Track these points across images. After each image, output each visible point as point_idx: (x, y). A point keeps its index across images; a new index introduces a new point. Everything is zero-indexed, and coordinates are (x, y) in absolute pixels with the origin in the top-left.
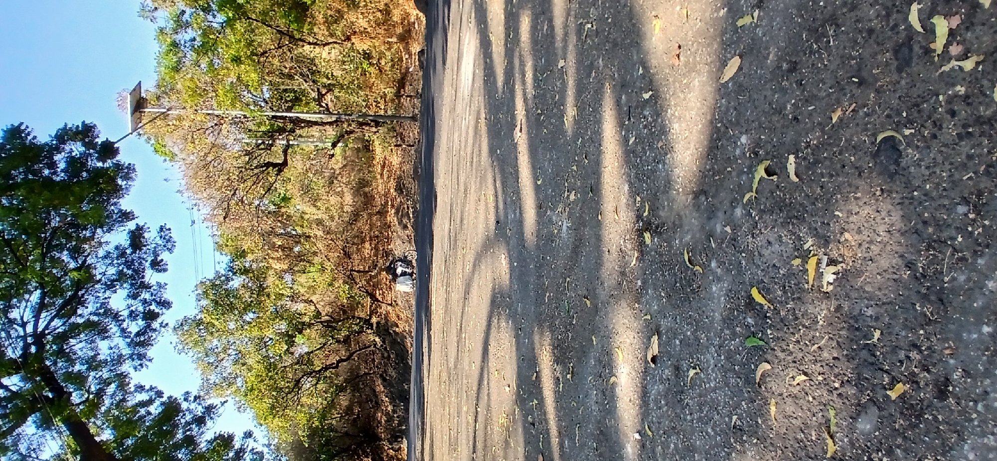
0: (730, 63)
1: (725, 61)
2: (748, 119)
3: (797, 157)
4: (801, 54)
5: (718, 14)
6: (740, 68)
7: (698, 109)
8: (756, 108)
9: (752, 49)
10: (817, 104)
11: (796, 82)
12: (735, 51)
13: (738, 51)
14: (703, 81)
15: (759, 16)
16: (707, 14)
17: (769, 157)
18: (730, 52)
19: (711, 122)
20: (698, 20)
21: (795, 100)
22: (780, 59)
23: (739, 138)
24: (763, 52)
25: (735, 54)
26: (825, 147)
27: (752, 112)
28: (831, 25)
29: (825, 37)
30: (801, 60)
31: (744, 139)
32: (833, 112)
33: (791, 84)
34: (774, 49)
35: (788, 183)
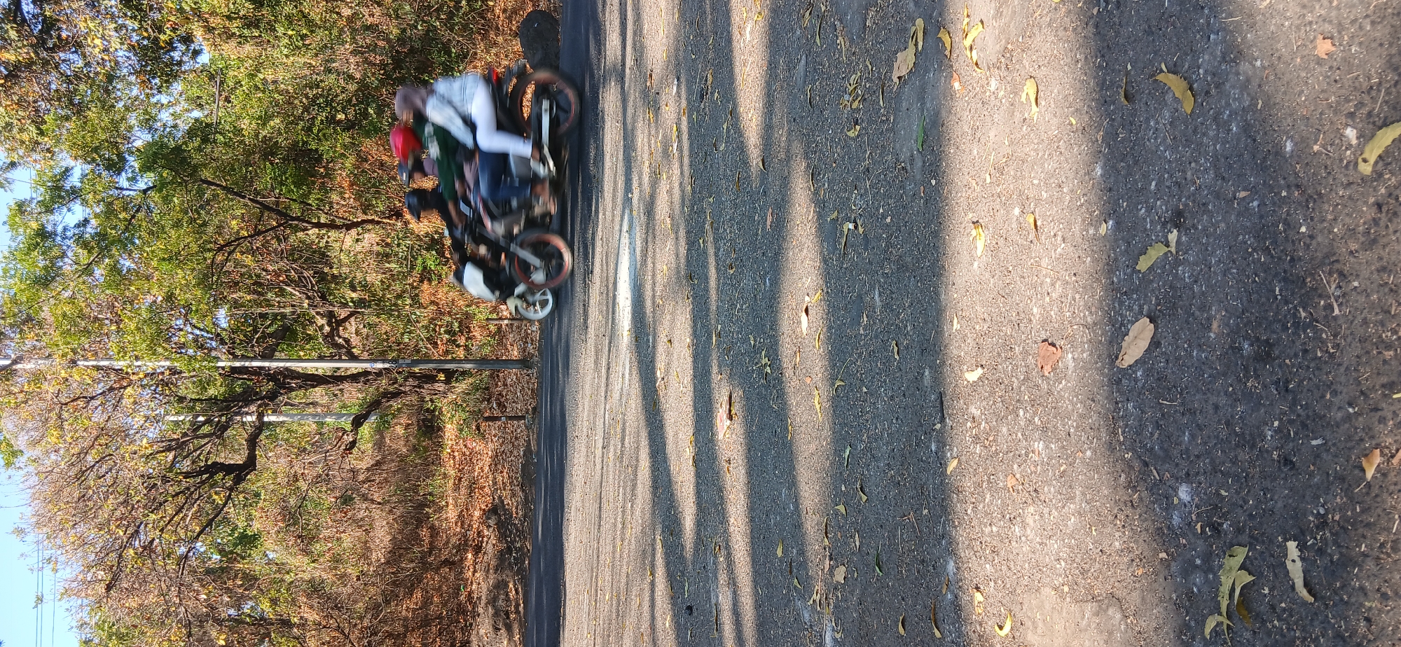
0: (1134, 329)
1: (1122, 324)
2: (1187, 449)
3: (1302, 547)
4: (1278, 326)
5: (1097, 229)
6: (1155, 343)
7: (1081, 416)
8: (1199, 427)
9: (1174, 307)
10: (1328, 434)
11: (1277, 383)
12: (1141, 307)
13: (1146, 307)
14: (1082, 360)
15: (1178, 242)
16: (1076, 229)
17: (1244, 538)
18: (1130, 308)
19: (1111, 448)
20: (1059, 238)
21: (1281, 420)
22: (1234, 332)
23: (1176, 490)
24: (1197, 313)
25: (1141, 313)
26: (1360, 531)
27: (1193, 436)
28: (1330, 274)
29: (1320, 296)
30: (1279, 339)
31: (1184, 493)
32: (1366, 456)
33: (1265, 386)
34: (1218, 311)
35: (1293, 601)
